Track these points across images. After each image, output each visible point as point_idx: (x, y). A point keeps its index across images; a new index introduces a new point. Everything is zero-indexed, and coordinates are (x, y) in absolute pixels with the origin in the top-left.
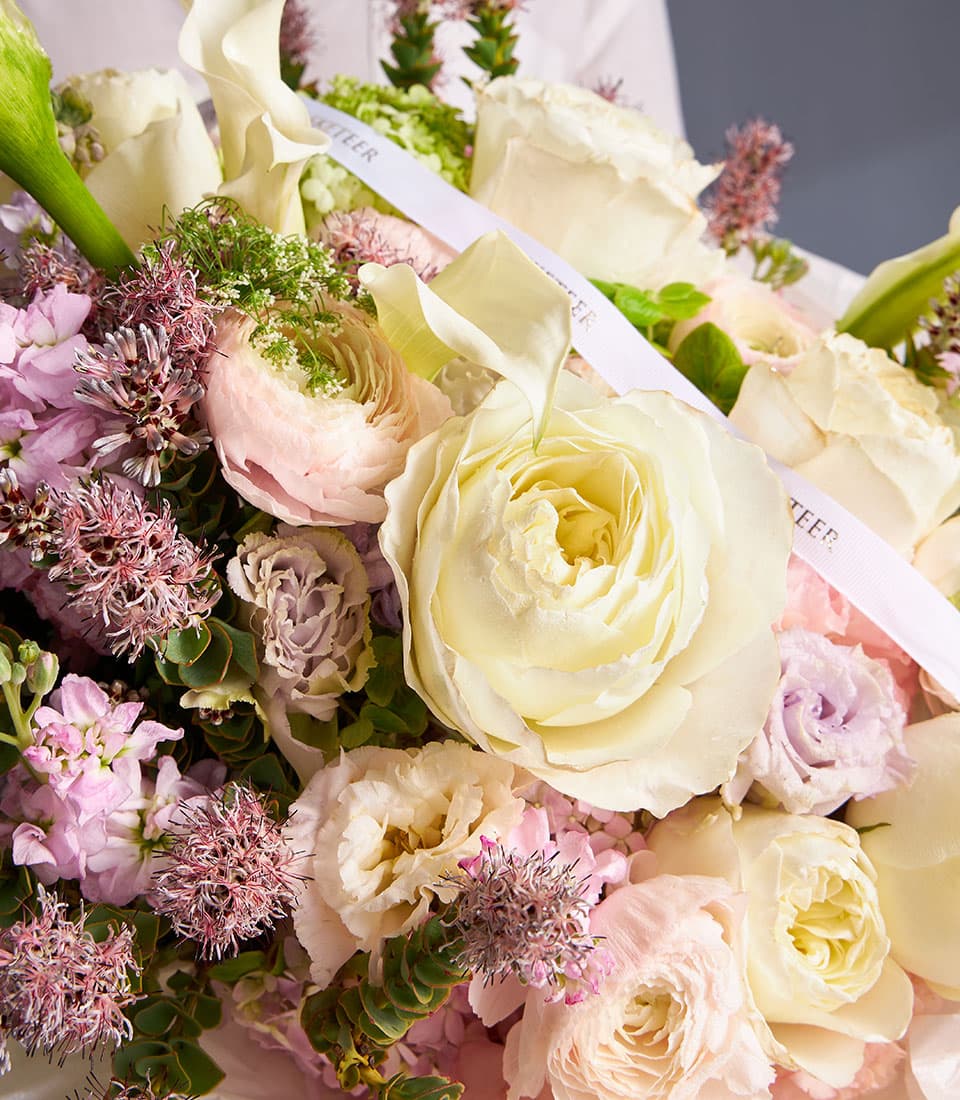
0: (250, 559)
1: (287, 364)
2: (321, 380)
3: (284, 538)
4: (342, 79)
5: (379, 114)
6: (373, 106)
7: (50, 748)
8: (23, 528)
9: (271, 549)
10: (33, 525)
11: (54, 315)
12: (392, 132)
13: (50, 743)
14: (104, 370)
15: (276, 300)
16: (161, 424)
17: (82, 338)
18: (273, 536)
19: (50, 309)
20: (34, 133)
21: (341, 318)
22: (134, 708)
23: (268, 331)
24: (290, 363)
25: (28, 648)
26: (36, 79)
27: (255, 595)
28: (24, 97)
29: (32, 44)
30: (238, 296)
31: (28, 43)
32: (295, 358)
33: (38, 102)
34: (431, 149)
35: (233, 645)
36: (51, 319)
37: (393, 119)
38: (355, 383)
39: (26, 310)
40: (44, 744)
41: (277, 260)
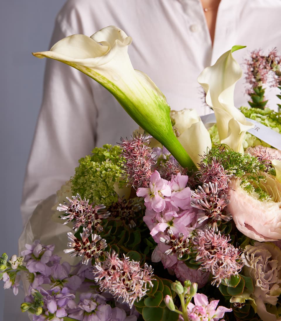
0: (248, 253)
1: (252, 192)
2: (264, 196)
3: (257, 247)
4: (243, 108)
5: (257, 117)
6: (255, 115)
7: (196, 314)
8: (176, 247)
9: (253, 250)
10: (179, 246)
11: (179, 182)
12: (262, 121)
13: (196, 312)
14: (200, 197)
15: (246, 173)
16: (217, 213)
17: (188, 189)
18: (254, 246)
19: (177, 180)
20: (167, 128)
21: (266, 177)
22: (216, 302)
23: (246, 182)
24: (253, 191)
25: (187, 282)
26: (167, 113)
27: (251, 265)
28: (164, 118)
29: (165, 102)
30: (236, 172)
31: (164, 103)
32: (254, 190)
33: (168, 119)
34: (275, 126)
35: (245, 281)
36: (178, 183)
37: (261, 118)
38: (273, 196)
39: (170, 181)
40: (194, 313)
41: (244, 161)
